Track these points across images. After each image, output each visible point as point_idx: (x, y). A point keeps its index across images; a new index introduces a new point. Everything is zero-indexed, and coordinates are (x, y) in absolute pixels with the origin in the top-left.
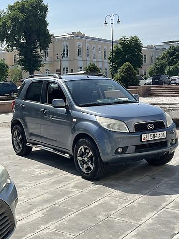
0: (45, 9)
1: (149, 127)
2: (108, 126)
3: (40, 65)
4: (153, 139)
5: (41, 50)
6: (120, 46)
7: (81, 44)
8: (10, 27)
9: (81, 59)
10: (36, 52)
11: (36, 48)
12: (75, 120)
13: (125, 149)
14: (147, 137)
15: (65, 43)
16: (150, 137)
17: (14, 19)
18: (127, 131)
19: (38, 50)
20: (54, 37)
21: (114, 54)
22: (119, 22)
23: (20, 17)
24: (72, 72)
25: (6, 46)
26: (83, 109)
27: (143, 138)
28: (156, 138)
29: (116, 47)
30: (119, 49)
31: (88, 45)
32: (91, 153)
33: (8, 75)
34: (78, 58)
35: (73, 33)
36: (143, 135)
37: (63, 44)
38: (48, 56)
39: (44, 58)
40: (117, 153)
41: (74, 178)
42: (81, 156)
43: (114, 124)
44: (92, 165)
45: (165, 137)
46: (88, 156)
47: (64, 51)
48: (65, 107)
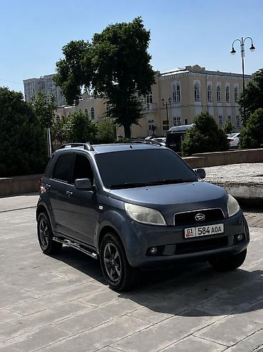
0: (145, 37)
1: (197, 218)
2: (139, 217)
3: (139, 116)
4: (202, 235)
5: (139, 95)
6: (256, 84)
7: (199, 82)
8: (97, 65)
9: (200, 103)
10: (133, 98)
11: (133, 92)
12: (101, 208)
13: (161, 249)
14: (194, 232)
15: (175, 83)
16: (197, 232)
17: (103, 54)
18: (164, 224)
19: (136, 94)
20: (160, 75)
21: (246, 96)
22: (253, 48)
23: (110, 50)
24: (186, 124)
25: (92, 91)
26: (113, 192)
27: (186, 233)
28: (207, 234)
29: (250, 84)
30: (254, 87)
31: (209, 83)
32: (117, 254)
33: (97, 131)
34: (196, 103)
35: (187, 68)
36: (186, 230)
37: (172, 83)
38: (151, 102)
39: (146, 106)
40: (149, 253)
41: (99, 287)
42: (108, 257)
43: (148, 214)
44: (119, 270)
45: (223, 231)
46: (115, 258)
47: (174, 94)
48: (93, 189)
